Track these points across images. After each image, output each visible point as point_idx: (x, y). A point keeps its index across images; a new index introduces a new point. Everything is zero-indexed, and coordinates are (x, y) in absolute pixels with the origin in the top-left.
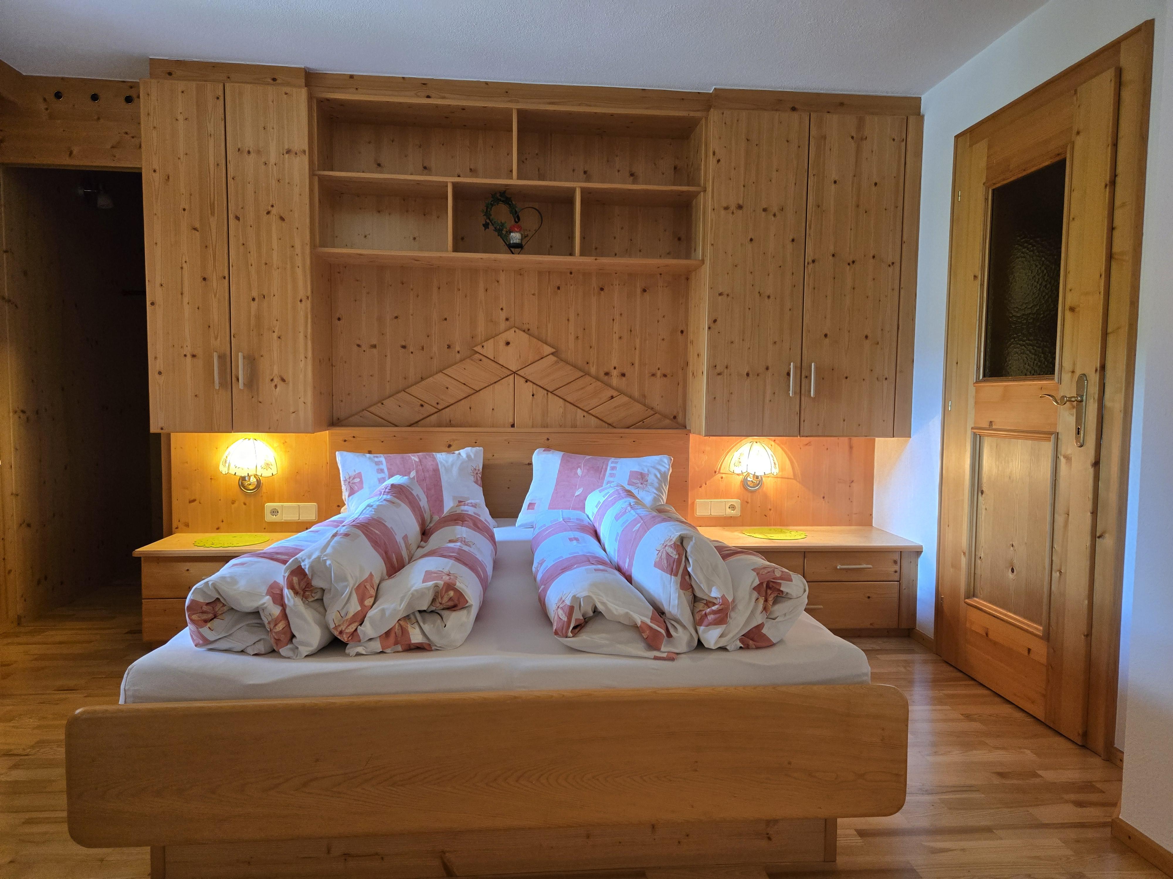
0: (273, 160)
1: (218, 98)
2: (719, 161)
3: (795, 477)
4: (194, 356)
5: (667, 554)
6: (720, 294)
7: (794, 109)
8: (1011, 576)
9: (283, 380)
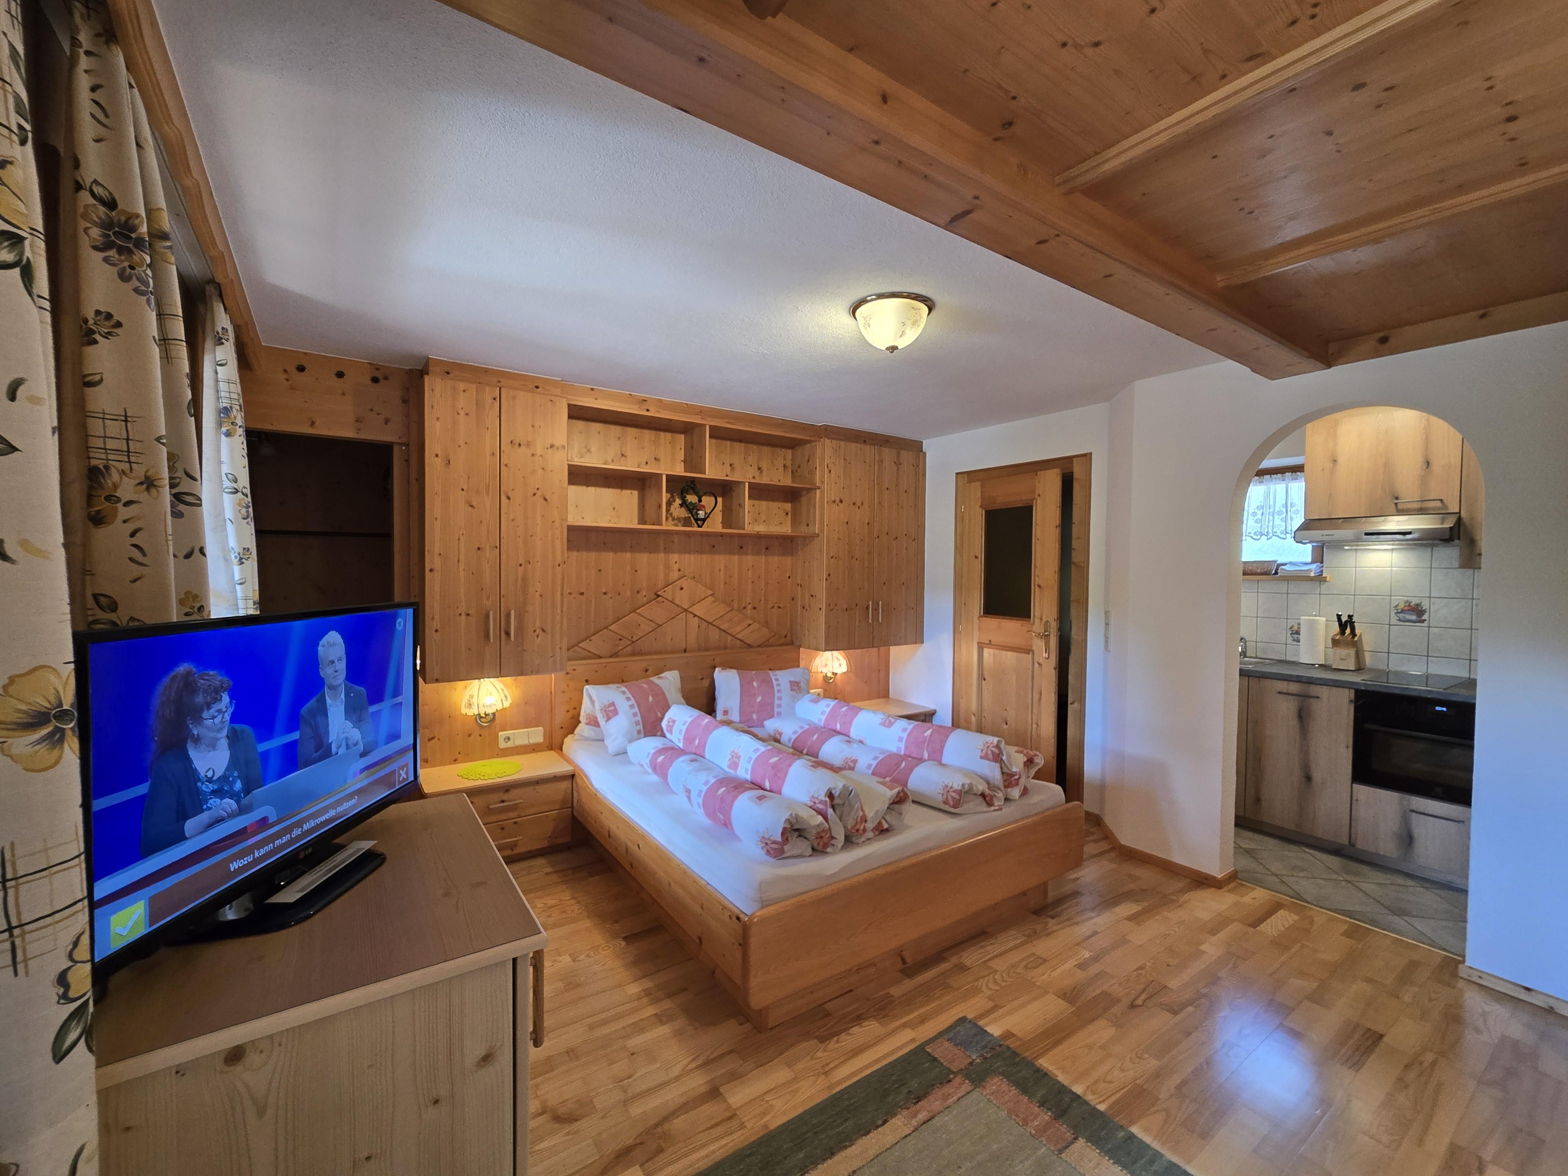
0: (539, 451)
1: (495, 399)
2: (830, 471)
3: (851, 672)
4: (468, 615)
5: (993, 752)
6: (832, 558)
7: (865, 442)
8: (1005, 726)
9: (544, 631)
